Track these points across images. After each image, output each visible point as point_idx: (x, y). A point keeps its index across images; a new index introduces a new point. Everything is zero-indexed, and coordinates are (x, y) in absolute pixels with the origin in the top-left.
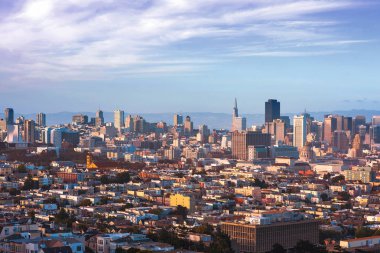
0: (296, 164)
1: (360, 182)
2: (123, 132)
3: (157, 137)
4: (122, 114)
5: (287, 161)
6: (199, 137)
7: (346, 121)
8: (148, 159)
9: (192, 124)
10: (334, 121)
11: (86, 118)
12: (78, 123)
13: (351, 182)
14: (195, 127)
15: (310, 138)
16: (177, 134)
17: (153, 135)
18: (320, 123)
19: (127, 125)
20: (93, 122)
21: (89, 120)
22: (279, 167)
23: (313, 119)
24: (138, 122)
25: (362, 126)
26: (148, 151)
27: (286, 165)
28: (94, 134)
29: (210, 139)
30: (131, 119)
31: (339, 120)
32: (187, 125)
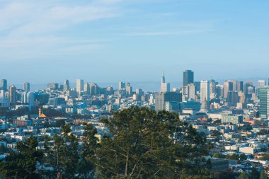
0: (197, 114)
1: (231, 124)
2: (82, 94)
3: (105, 97)
4: (82, 82)
5: (191, 112)
6: (134, 97)
7: (239, 84)
8: (94, 113)
9: (131, 88)
10: (231, 84)
11: (57, 85)
12: (51, 89)
13: (225, 124)
14: (133, 91)
15: (212, 96)
16: (120, 95)
17: (102, 96)
18: (222, 86)
19: (85, 89)
20: (62, 88)
21: (59, 87)
22: (184, 116)
23: (217, 83)
24: (93, 87)
25: (250, 88)
26: (95, 107)
27: (190, 114)
28: (61, 96)
29: (143, 98)
30: (88, 85)
31: (234, 83)
32: (128, 89)
